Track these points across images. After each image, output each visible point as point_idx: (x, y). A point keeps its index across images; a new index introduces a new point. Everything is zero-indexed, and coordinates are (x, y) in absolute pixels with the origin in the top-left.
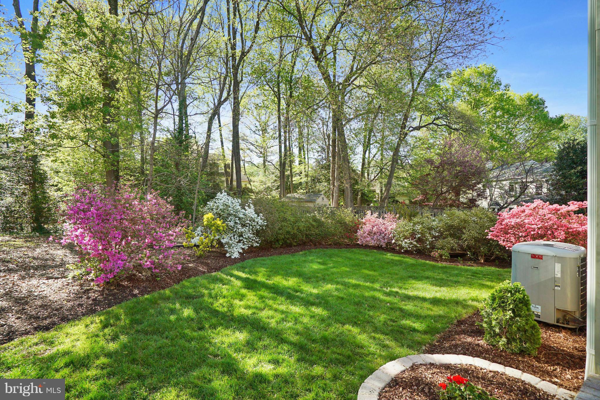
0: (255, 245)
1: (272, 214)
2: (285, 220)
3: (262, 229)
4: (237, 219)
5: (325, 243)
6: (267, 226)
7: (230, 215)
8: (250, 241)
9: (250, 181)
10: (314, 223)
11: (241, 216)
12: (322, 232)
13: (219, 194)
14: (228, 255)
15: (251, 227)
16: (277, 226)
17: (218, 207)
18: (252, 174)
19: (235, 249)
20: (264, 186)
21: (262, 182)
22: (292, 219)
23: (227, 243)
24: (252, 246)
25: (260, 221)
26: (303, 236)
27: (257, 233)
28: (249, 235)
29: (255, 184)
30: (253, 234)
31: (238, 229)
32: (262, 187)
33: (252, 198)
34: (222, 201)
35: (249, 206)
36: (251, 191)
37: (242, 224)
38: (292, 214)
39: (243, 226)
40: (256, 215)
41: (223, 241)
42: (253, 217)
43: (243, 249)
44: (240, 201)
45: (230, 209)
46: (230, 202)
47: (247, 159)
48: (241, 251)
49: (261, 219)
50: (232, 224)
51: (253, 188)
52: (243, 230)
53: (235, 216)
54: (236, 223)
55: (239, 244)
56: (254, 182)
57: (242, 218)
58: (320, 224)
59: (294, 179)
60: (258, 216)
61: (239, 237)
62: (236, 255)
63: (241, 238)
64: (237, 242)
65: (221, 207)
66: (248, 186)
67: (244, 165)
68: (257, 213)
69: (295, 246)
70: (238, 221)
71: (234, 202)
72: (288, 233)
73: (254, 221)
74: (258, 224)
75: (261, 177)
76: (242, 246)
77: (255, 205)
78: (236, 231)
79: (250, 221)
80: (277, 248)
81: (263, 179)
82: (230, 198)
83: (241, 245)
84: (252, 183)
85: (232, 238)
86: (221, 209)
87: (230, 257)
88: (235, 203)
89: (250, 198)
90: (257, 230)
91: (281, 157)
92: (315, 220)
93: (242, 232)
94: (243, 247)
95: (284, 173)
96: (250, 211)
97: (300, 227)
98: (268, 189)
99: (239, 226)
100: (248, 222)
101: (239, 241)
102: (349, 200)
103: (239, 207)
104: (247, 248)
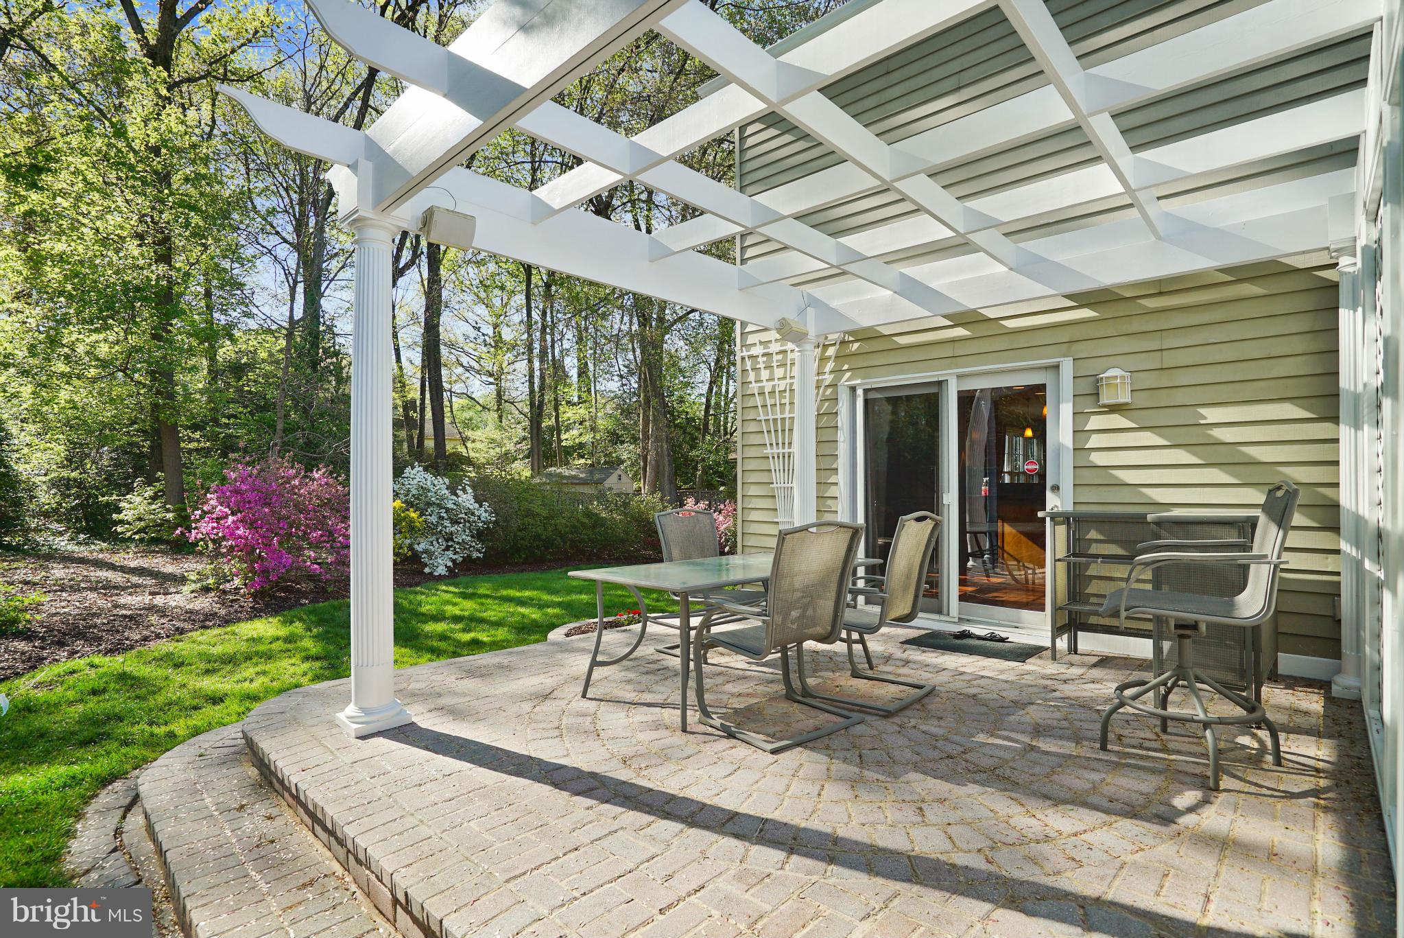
0: (475, 555)
1: (506, 503)
2: (529, 513)
3: (488, 527)
4: (444, 511)
5: (609, 556)
6: (495, 523)
7: (429, 504)
8: (465, 549)
9: (464, 440)
10: (586, 521)
11: (450, 506)
12: (600, 535)
13: (408, 470)
14: (427, 570)
15: (468, 525)
16: (515, 524)
17: (409, 491)
18: (468, 424)
19: (439, 560)
20: (498, 450)
21: (493, 441)
22: (544, 513)
23: (426, 551)
24: (469, 556)
25: (484, 514)
26: (565, 543)
27: (480, 535)
28: (464, 537)
29: (478, 445)
30: (472, 536)
31: (446, 527)
32: (492, 452)
33: (469, 477)
34: (415, 482)
35: (464, 490)
36: (469, 461)
37: (452, 520)
38: (544, 505)
39: (455, 522)
40: (477, 505)
41: (419, 548)
42: (471, 507)
43: (454, 561)
44: (447, 481)
45: (429, 494)
46: (429, 484)
47: (458, 388)
48: (450, 564)
49: (486, 511)
50: (434, 519)
51: (472, 454)
52: (453, 529)
53: (440, 506)
54: (441, 518)
55: (447, 553)
56: (474, 441)
57: (452, 509)
58: (597, 521)
59: (563, 437)
60: (481, 506)
61: (447, 541)
62: (441, 571)
63: (450, 544)
64: (444, 550)
65: (414, 492)
66: (461, 449)
67: (450, 402)
68: (479, 500)
69: (550, 561)
70: (445, 515)
71: (436, 482)
72: (537, 537)
73: (473, 514)
74: (479, 518)
75: (491, 431)
76: (451, 556)
77: (474, 487)
78: (441, 530)
79: (466, 514)
80: (516, 563)
81: (497, 435)
82: (429, 476)
83: (450, 554)
84: (469, 444)
85: (435, 543)
86: (413, 495)
87: (431, 573)
88: (439, 485)
89: (466, 476)
90: (478, 530)
91: (532, 391)
92: (589, 514)
93: (451, 533)
94: (454, 557)
95: (539, 424)
96: (467, 499)
97: (560, 527)
98: (507, 458)
99: (447, 523)
100: (463, 516)
101: (447, 548)
102: (666, 478)
103: (446, 492)
104: (461, 559)
